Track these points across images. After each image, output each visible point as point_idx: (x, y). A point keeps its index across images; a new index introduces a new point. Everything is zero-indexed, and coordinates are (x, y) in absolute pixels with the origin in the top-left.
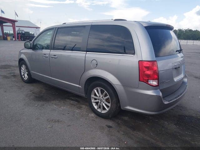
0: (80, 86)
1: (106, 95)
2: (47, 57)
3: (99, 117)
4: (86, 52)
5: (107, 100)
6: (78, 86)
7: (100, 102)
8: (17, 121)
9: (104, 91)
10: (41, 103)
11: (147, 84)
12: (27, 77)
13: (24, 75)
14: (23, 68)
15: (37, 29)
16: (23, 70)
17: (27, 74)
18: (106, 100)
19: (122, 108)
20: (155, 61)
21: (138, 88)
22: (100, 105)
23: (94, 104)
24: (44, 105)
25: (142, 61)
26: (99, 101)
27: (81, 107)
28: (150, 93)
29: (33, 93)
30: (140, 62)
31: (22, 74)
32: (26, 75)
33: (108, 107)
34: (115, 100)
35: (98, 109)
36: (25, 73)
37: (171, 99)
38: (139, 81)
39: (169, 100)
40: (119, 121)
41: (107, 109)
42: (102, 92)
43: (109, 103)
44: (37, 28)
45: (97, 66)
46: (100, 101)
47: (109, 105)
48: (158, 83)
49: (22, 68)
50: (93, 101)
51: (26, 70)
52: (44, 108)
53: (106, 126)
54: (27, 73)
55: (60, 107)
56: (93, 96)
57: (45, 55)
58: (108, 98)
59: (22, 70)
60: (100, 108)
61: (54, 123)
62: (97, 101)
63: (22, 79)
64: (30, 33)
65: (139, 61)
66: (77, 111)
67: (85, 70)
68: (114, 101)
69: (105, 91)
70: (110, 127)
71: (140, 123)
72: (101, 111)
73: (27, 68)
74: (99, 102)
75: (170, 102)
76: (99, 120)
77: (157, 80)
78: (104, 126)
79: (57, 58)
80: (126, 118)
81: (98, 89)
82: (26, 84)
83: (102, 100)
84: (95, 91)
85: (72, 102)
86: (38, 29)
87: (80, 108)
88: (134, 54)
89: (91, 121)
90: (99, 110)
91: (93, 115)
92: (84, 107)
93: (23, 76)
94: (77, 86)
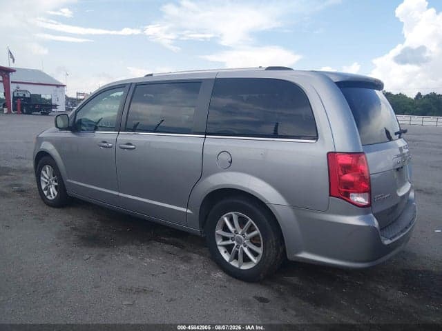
0: (189, 211)
1: (251, 229)
2: (111, 147)
3: (235, 280)
4: (204, 136)
5: (254, 240)
6: (184, 210)
7: (236, 245)
8: (49, 292)
9: (248, 220)
10: (96, 251)
11: (347, 201)
12: (56, 193)
13: (46, 189)
14: (47, 173)
15: (58, 89)
16: (46, 178)
17: (56, 187)
18: (250, 239)
19: (289, 257)
20: (363, 153)
21: (327, 211)
22: (237, 252)
23: (222, 251)
24: (103, 255)
25: (335, 153)
26: (235, 242)
27: (190, 258)
28: (353, 220)
29: (75, 229)
30: (332, 156)
31: (43, 186)
32: (52, 189)
33: (255, 254)
34: (273, 239)
35: (231, 260)
36: (51, 184)
37: (394, 234)
38: (330, 195)
39: (391, 236)
40: (281, 287)
41: (255, 260)
42: (242, 222)
43: (259, 246)
44: (58, 86)
45: (230, 165)
46: (238, 242)
47: (260, 250)
48: (370, 200)
49: (43, 172)
50: (219, 242)
51: (52, 178)
52: (104, 262)
53: (255, 297)
54: (57, 184)
55: (142, 259)
56: (219, 231)
57: (105, 142)
58: (257, 236)
59: (42, 178)
60: (236, 257)
61: (135, 296)
62: (230, 242)
63: (43, 197)
64: (42, 96)
65: (328, 153)
66: (183, 267)
67: (203, 174)
68: (270, 241)
69: (250, 220)
70: (262, 300)
71: (327, 288)
72: (240, 266)
73: (56, 173)
74: (234, 244)
75: (394, 240)
76: (235, 285)
77: (367, 194)
78: (251, 298)
79: (134, 148)
80: (294, 280)
81: (231, 215)
82: (52, 209)
83: (241, 239)
84: (226, 220)
85: (166, 247)
86: (61, 88)
87: (187, 260)
88: (316, 138)
89: (219, 288)
90: (234, 264)
91: (219, 275)
92: (197, 258)
93: (45, 192)
94: (182, 211)
